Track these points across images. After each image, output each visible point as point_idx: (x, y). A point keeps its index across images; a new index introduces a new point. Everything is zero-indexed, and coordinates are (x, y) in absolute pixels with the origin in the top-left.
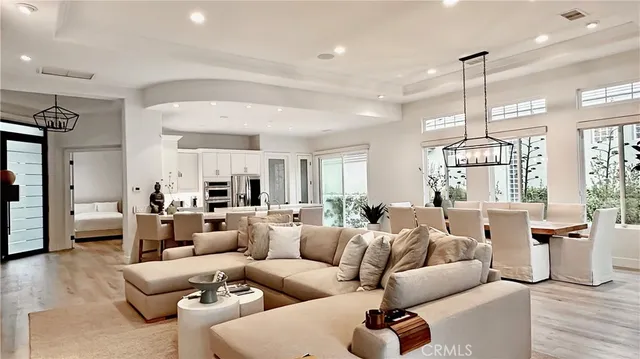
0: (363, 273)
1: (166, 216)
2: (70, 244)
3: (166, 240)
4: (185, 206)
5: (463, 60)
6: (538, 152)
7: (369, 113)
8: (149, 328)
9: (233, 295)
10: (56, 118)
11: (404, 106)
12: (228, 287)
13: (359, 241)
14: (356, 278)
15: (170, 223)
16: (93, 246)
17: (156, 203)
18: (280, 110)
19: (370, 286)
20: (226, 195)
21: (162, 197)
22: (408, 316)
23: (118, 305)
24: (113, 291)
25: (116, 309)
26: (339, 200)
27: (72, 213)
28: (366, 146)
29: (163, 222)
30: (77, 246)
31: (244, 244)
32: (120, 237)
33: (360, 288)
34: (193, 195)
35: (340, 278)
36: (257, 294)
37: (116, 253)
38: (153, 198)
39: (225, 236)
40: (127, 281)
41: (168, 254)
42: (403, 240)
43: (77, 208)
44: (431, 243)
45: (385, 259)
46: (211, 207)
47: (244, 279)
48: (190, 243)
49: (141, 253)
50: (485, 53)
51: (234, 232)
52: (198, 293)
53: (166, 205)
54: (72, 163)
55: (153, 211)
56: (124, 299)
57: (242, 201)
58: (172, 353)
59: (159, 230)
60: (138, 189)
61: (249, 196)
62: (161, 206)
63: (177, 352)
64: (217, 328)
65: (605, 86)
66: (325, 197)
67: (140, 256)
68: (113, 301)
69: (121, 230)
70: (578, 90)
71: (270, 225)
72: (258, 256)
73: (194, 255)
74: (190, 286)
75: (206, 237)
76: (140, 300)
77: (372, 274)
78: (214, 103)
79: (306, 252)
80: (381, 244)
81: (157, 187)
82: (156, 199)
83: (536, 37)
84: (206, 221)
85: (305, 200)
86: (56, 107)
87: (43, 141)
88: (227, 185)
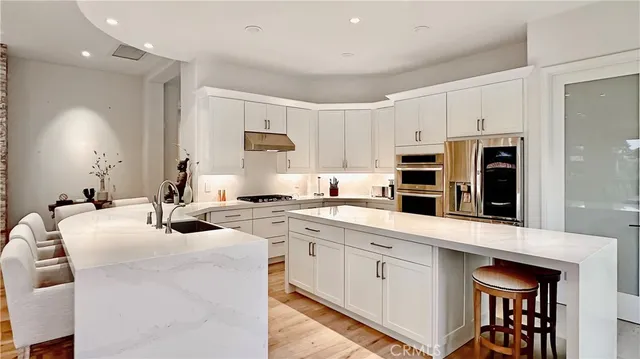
88: (434, 161)
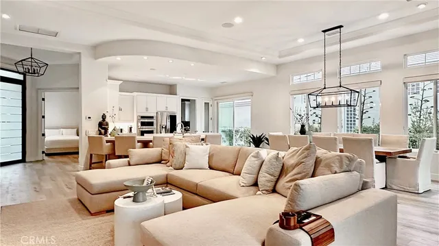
0: (261, 181)
1: (109, 138)
2: (41, 156)
3: (109, 155)
4: (124, 132)
5: (324, 31)
6: (371, 100)
7: (255, 69)
8: (93, 220)
9: (159, 195)
10: (32, 66)
11: (278, 67)
12: (156, 189)
13: (257, 156)
14: (255, 184)
15: (113, 142)
16: (59, 159)
17: (103, 128)
18: (192, 65)
19: (267, 191)
20: (153, 125)
21: (107, 124)
22: (314, 218)
23: (71, 201)
24: (68, 190)
25: (69, 204)
26: (230, 131)
27: (44, 135)
28: (251, 94)
29: (107, 142)
30: (46, 158)
31: (166, 158)
32: (77, 153)
33: (259, 192)
34: (129, 125)
35: (242, 184)
36: (177, 196)
37: (74, 164)
38: (100, 125)
39: (152, 152)
40: (78, 183)
41: (109, 164)
42: (293, 156)
43: (47, 132)
44: (317, 158)
45: (279, 170)
46: (142, 133)
47: (167, 184)
48: (127, 157)
49: (91, 164)
50: (340, 27)
51: (159, 149)
52: (131, 194)
53: (110, 130)
54: (43, 99)
55: (100, 134)
56: (76, 197)
57: (164, 129)
58: (109, 241)
59: (104, 147)
60: (90, 118)
61: (169, 127)
62: (106, 130)
63: (113, 240)
64: (146, 224)
65: (425, 52)
66: (221, 129)
67: (90, 165)
68: (68, 198)
69: (78, 148)
70: (405, 55)
71: (186, 144)
72: (177, 167)
73: (129, 165)
74: (126, 188)
75: (138, 152)
76: (87, 198)
77: (269, 181)
78: (145, 58)
79: (213, 165)
80: (277, 158)
81: (104, 117)
82: (103, 126)
83: (379, 15)
84: (139, 142)
85: (207, 130)
86: (32, 58)
87: (22, 83)
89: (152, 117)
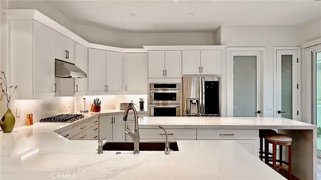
20: (175, 99)
57: (195, 106)
88: (176, 87)
89: (174, 86)
